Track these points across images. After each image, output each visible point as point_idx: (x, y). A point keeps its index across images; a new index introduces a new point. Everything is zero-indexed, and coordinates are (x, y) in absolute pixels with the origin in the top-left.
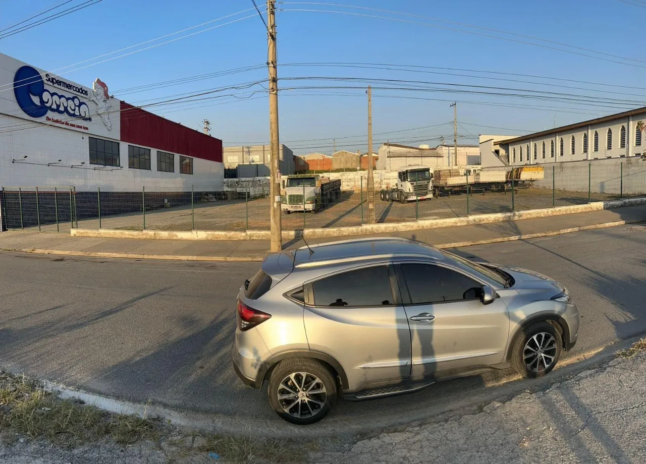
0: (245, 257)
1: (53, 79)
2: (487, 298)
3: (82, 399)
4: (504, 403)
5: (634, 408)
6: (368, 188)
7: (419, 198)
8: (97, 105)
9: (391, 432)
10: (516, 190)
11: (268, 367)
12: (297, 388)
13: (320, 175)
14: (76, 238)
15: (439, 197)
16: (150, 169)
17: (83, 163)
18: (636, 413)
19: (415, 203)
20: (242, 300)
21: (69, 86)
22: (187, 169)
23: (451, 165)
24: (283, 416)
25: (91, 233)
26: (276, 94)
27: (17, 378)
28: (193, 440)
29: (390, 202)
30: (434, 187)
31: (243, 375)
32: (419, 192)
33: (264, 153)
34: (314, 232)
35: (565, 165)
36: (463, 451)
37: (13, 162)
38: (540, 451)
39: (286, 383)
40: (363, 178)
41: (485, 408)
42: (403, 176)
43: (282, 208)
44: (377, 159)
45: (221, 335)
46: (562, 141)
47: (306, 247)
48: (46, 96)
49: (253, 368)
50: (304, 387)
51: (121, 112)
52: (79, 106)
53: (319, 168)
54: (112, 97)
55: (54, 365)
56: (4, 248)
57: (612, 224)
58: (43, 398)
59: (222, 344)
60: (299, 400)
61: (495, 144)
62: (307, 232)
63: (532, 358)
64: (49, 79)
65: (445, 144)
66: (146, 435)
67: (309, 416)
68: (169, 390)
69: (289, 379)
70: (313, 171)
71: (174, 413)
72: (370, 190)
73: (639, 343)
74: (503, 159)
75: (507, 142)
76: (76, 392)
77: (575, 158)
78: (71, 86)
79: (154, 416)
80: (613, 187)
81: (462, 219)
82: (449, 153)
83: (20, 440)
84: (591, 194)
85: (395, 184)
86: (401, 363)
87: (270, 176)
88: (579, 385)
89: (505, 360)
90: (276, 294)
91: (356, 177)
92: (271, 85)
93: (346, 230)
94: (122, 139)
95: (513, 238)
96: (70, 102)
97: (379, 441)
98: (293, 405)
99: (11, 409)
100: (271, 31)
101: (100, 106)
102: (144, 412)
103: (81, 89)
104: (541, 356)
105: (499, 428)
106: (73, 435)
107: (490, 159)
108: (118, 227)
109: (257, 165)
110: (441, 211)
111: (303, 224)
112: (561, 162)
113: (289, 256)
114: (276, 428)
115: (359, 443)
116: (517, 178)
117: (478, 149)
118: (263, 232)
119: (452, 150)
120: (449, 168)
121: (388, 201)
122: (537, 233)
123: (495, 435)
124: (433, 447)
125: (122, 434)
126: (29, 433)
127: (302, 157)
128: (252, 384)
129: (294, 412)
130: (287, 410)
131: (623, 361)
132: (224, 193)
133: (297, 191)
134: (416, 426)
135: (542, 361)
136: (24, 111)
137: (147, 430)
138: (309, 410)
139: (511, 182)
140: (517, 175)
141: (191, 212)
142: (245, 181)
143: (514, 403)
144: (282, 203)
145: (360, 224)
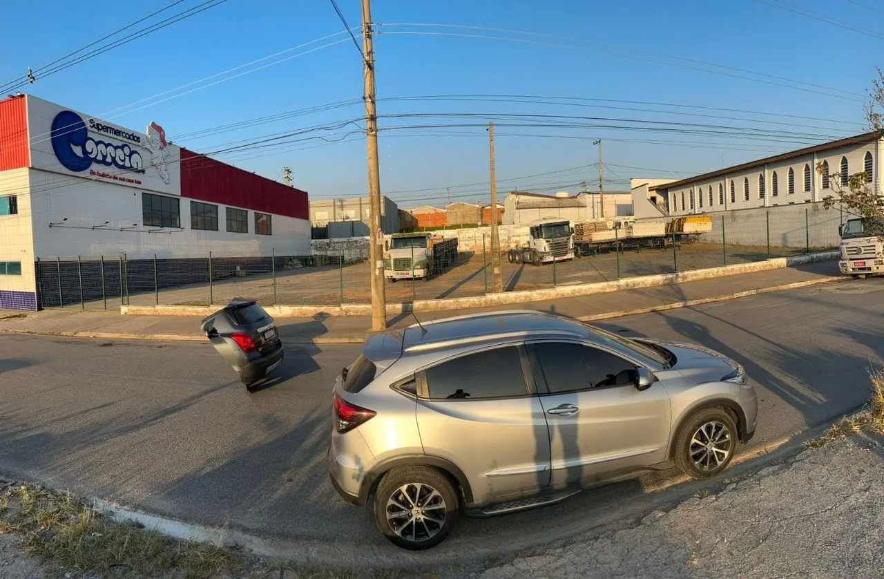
0: (340, 337)
1: (98, 124)
2: (643, 382)
3: (140, 522)
4: (668, 512)
5: (826, 511)
6: (492, 249)
7: (557, 259)
8: (152, 153)
9: (528, 556)
10: (679, 246)
11: (374, 478)
12: (410, 503)
13: (431, 232)
14: (127, 318)
15: (583, 258)
16: (217, 230)
17: (135, 225)
18: (830, 517)
19: (552, 265)
20: (339, 394)
21: (117, 132)
22: (264, 228)
23: (596, 216)
24: (394, 540)
25: (146, 310)
26: (375, 135)
27: (60, 495)
28: (282, 574)
29: (521, 265)
30: (575, 244)
31: (342, 488)
32: (557, 251)
33: (361, 207)
34: (426, 304)
35: (737, 213)
36: (618, 575)
37: (50, 227)
38: (712, 570)
39: (396, 498)
40: (486, 235)
41: (644, 519)
42: (536, 232)
43: (385, 275)
44: (502, 211)
45: (312, 440)
46: (733, 184)
47: (418, 325)
48: (90, 146)
49: (355, 480)
50: (419, 502)
51: (181, 162)
52: (130, 156)
53: (430, 225)
54: (170, 144)
55: (105, 479)
56: (40, 332)
57: (796, 285)
58: (93, 520)
59: (314, 450)
60: (413, 519)
61: (651, 189)
62: (417, 304)
63: (701, 455)
64: (94, 125)
65: (588, 191)
66: (222, 568)
67: (426, 539)
68: (250, 510)
69: (400, 492)
70: (423, 228)
71: (256, 540)
72: (495, 250)
73: (831, 430)
74: (661, 207)
75: (666, 187)
76: (133, 513)
77: (749, 204)
78: (120, 132)
79: (231, 543)
80: (798, 239)
81: (611, 283)
82: (593, 203)
83: (66, 575)
84: (770, 249)
85: (526, 242)
86: (538, 468)
87: (369, 235)
88: (760, 485)
89: (667, 459)
90: (381, 386)
91: (477, 235)
92: (369, 124)
93: (466, 302)
94: (183, 194)
95: (676, 305)
96: (119, 152)
97: (513, 569)
98: (405, 525)
99: (54, 535)
100: (367, 58)
101: (155, 155)
102: (218, 538)
103: (132, 135)
104: (712, 451)
105: (662, 544)
106: (132, 569)
107: (644, 208)
108: (179, 302)
109: (353, 222)
110: (585, 274)
111: (412, 294)
112: (733, 210)
113: (397, 337)
114: (385, 556)
115: (488, 571)
116: (679, 231)
117: (629, 196)
118: (362, 307)
119: (597, 198)
120: (594, 221)
121: (518, 263)
122: (705, 298)
123: (656, 552)
124: (581, 573)
125: (192, 567)
126: (76, 566)
127: (409, 211)
128: (354, 500)
129: (407, 535)
130: (398, 533)
131: (814, 454)
132: (313, 258)
133: (403, 253)
134: (558, 547)
135: (713, 458)
136: (64, 165)
137: (223, 561)
138: (425, 530)
139: (672, 236)
140: (679, 228)
141: (273, 283)
142: (338, 243)
143: (680, 512)
144: (386, 269)
145: (482, 294)
